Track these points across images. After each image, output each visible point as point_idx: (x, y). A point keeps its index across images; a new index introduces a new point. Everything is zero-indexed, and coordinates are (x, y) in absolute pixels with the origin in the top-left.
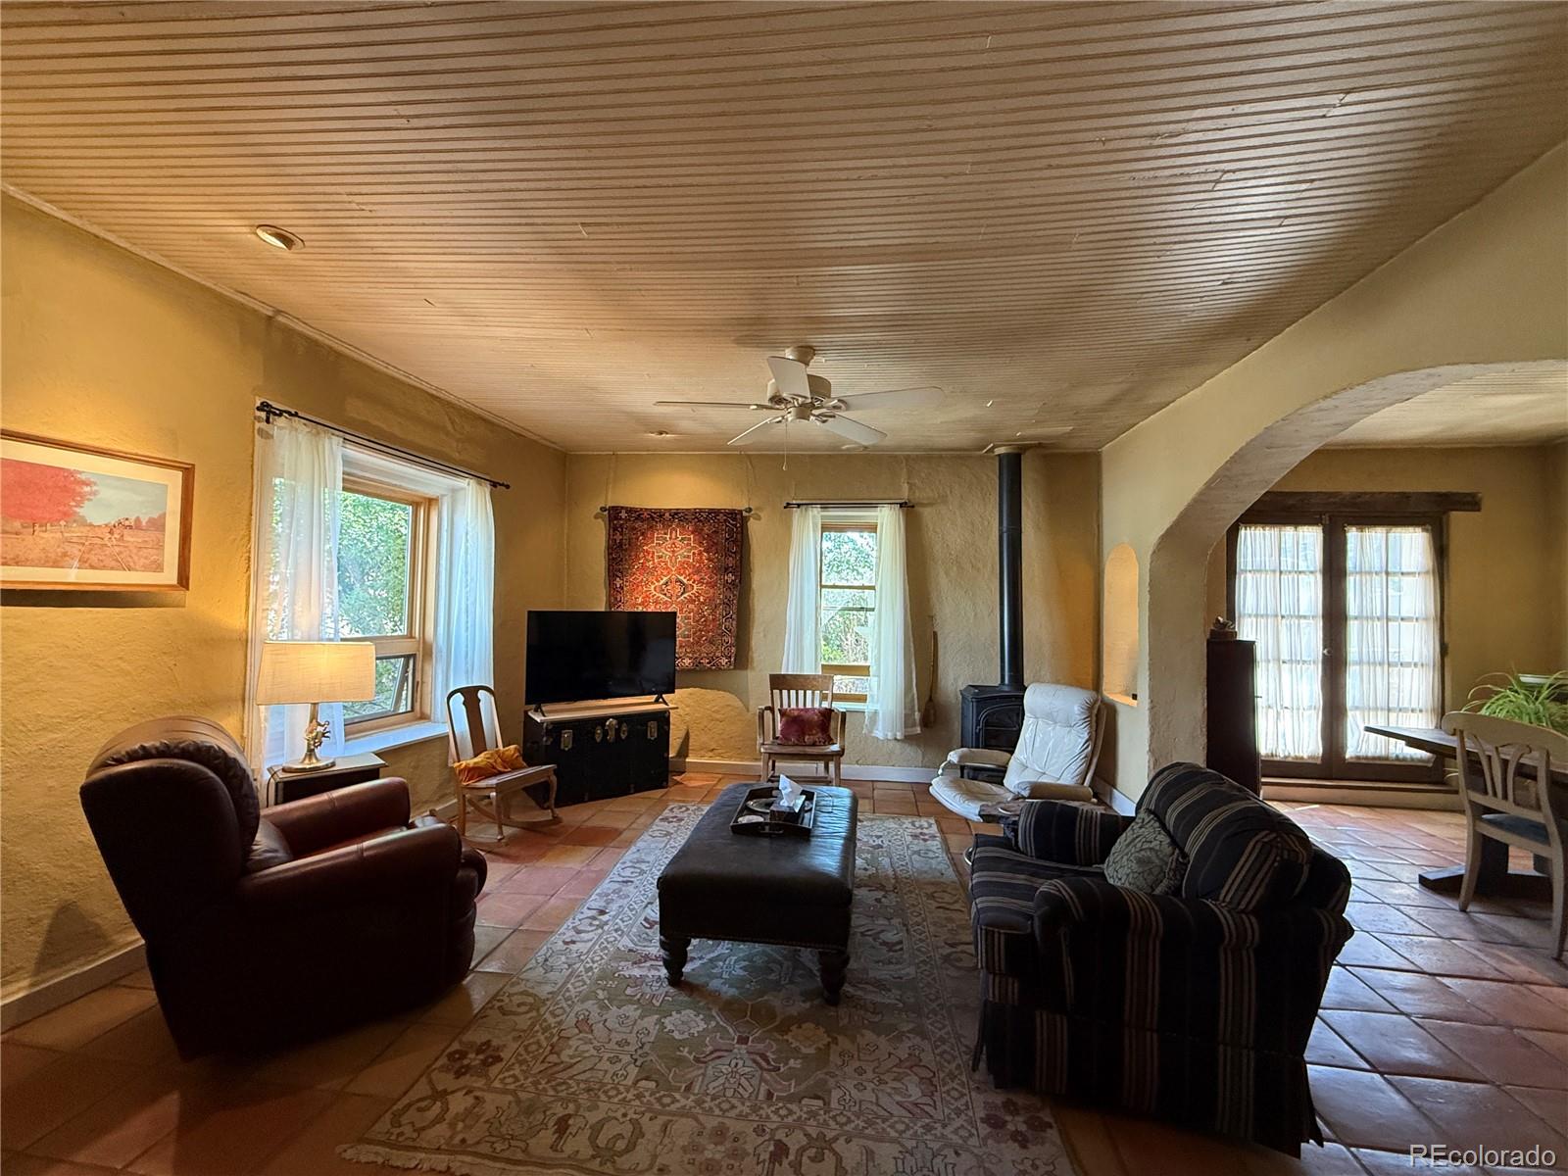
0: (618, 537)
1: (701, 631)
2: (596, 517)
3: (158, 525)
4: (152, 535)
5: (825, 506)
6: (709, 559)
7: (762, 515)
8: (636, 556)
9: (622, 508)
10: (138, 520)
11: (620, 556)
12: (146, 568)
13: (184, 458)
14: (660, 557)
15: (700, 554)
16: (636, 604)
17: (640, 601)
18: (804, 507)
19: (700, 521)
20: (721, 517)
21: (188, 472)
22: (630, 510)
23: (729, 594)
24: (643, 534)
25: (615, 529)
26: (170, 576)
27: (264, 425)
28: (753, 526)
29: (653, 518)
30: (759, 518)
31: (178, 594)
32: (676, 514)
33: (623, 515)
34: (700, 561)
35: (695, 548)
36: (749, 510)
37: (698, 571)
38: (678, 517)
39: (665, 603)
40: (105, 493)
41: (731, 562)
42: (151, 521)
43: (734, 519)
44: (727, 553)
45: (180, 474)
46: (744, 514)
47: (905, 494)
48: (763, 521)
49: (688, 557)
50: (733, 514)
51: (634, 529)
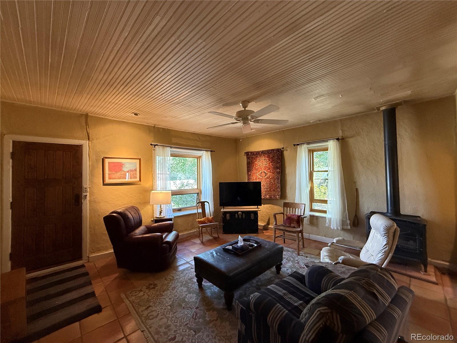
0: (249, 160)
1: (271, 187)
2: (244, 155)
3: (136, 170)
4: (134, 172)
5: (308, 143)
6: (272, 165)
7: (288, 149)
8: (253, 165)
9: (249, 152)
10: (132, 169)
11: (250, 166)
12: (134, 178)
13: (139, 157)
14: (259, 165)
15: (270, 163)
16: (253, 180)
17: (255, 178)
18: (300, 145)
19: (269, 153)
20: (275, 151)
21: (140, 159)
22: (251, 152)
23: (278, 175)
24: (254, 159)
25: (248, 158)
26: (138, 179)
27: (154, 148)
28: (285, 153)
29: (257, 154)
30: (287, 150)
31: (139, 183)
32: (263, 152)
33: (250, 154)
34: (270, 166)
35: (268, 162)
36: (283, 148)
37: (269, 169)
38: (263, 153)
39: (261, 179)
40: (127, 166)
41: (278, 165)
42: (134, 169)
43: (279, 152)
44: (277, 163)
45: (139, 160)
46: (282, 150)
47: (340, 134)
48: (288, 151)
49: (266, 165)
50: (278, 150)
51: (253, 157)
